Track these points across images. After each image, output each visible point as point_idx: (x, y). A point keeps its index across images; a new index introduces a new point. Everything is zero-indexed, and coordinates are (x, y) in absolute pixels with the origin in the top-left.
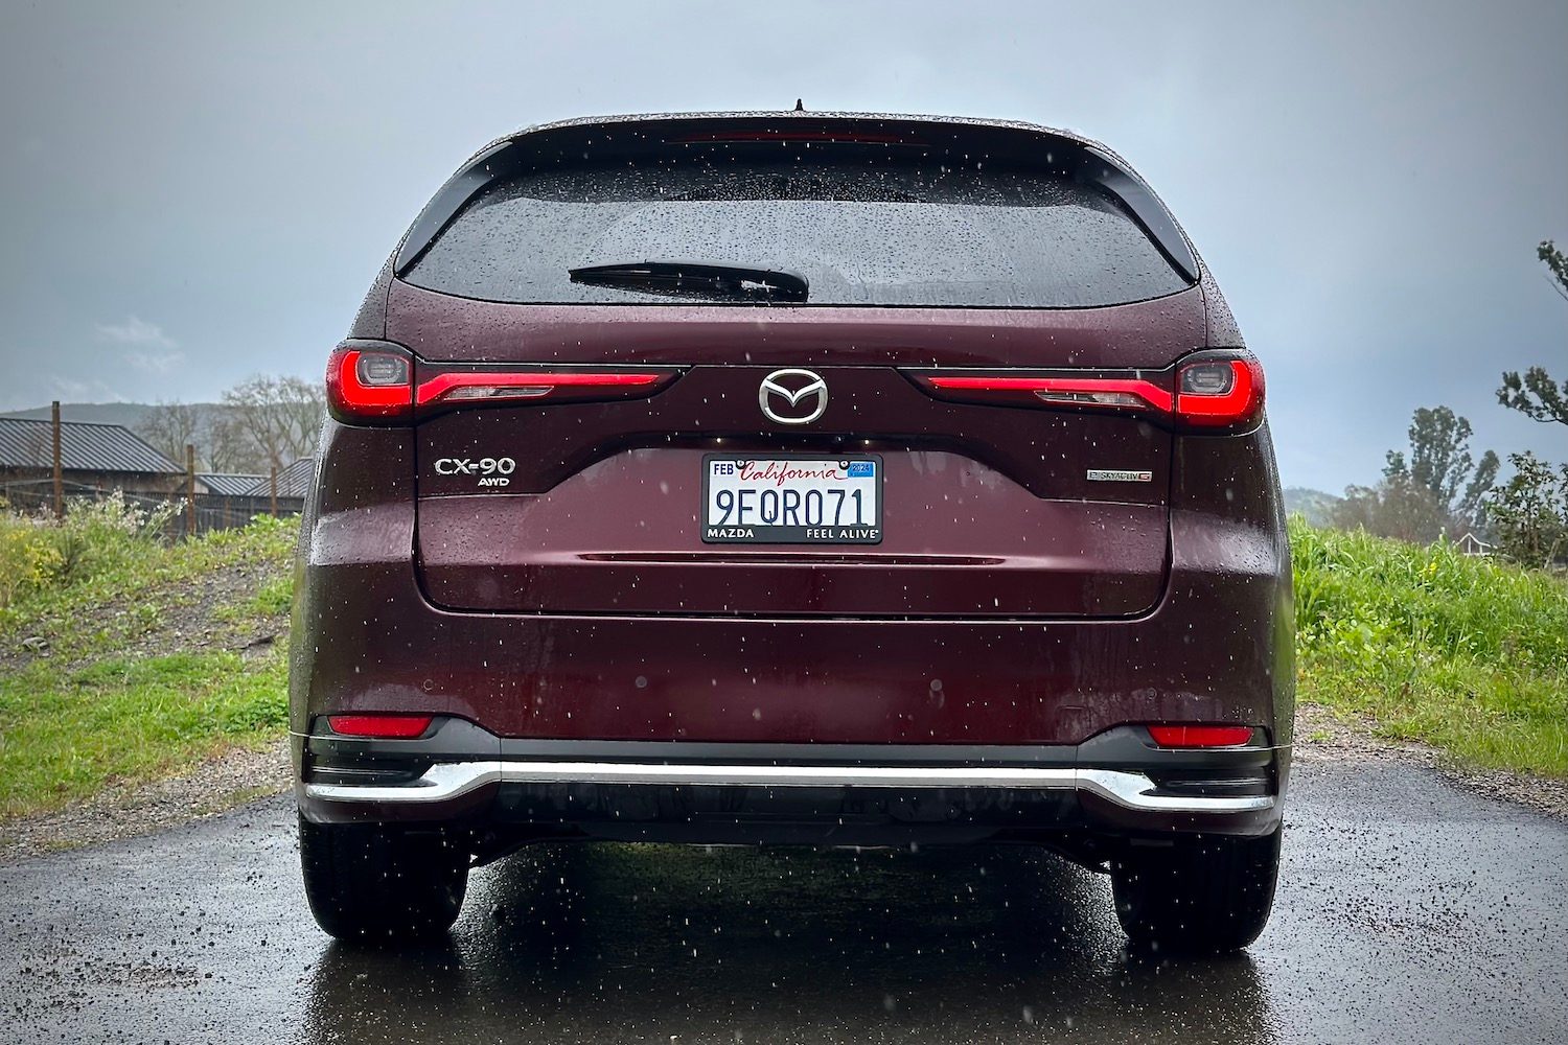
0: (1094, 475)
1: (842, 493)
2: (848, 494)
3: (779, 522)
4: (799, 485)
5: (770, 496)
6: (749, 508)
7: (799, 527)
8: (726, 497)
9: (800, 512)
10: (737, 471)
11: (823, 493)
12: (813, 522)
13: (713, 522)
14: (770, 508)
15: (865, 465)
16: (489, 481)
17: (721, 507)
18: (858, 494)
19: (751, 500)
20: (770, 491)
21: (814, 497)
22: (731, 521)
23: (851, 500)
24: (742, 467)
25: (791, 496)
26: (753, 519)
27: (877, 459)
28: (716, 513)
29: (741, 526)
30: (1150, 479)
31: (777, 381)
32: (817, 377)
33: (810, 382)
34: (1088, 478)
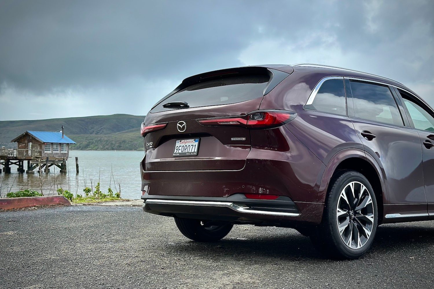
0: (232, 139)
1: (193, 145)
2: (194, 146)
3: (183, 152)
4: (187, 144)
5: (183, 147)
6: (180, 150)
7: (186, 153)
8: (177, 147)
9: (187, 150)
10: (180, 142)
11: (191, 146)
12: (188, 152)
13: (175, 152)
14: (183, 149)
15: (197, 140)
16: (150, 147)
17: (176, 150)
18: (195, 146)
19: (180, 148)
20: (183, 146)
21: (189, 146)
22: (177, 152)
23: (194, 147)
24: (180, 141)
25: (186, 147)
26: (180, 151)
27: (199, 138)
28: (176, 151)
29: (178, 153)
30: (245, 139)
31: (179, 124)
32: (184, 122)
33: (183, 123)
34: (232, 140)
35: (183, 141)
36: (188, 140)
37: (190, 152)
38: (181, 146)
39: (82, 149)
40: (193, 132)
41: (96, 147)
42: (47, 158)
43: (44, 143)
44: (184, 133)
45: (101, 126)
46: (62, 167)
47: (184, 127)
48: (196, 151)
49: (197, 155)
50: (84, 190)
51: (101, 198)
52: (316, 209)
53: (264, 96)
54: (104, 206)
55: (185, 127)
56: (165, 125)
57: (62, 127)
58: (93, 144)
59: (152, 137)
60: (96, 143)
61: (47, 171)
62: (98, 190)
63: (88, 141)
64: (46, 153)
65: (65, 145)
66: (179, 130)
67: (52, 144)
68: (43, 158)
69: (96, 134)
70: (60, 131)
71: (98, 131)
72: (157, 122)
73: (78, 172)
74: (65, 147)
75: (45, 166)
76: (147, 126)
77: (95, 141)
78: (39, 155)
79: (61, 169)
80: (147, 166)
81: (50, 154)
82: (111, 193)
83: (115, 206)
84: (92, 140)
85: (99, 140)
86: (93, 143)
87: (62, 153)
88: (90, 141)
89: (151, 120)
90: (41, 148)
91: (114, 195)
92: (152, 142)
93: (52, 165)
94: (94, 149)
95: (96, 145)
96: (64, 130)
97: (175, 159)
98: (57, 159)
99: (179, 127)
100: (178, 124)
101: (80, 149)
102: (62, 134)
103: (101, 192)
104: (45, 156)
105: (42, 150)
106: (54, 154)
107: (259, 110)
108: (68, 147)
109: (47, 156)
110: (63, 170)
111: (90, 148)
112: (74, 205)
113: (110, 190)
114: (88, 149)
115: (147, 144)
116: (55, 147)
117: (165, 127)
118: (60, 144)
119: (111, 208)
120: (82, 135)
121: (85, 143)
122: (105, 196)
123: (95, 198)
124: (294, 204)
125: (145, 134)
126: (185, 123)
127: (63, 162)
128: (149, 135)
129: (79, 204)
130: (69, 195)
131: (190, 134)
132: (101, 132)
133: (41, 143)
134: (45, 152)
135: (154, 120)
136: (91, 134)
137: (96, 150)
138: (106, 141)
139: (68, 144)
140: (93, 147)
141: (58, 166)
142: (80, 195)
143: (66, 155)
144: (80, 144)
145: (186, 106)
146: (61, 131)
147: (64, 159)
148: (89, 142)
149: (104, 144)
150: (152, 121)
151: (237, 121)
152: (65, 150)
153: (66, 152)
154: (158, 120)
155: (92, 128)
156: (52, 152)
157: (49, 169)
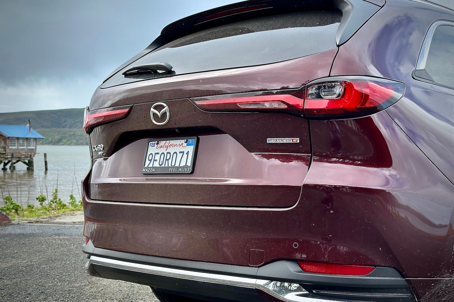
0: (271, 141)
1: (183, 152)
2: (185, 153)
3: (163, 166)
4: (171, 150)
5: (163, 156)
6: (156, 160)
7: (168, 167)
8: (151, 156)
9: (170, 161)
10: (156, 145)
11: (178, 153)
12: (173, 165)
13: (146, 166)
14: (162, 160)
15: (193, 140)
16: (100, 153)
17: (149, 160)
18: (188, 153)
19: (157, 157)
20: (163, 153)
21: (175, 155)
22: (151, 166)
23: (185, 156)
24: (158, 144)
25: (169, 155)
26: (156, 164)
27: (196, 138)
28: (147, 162)
29: (153, 167)
30: (298, 142)
31: (155, 108)
32: (165, 105)
33: (164, 107)
34: (268, 142)
35: (162, 143)
36: (173, 142)
37: (177, 165)
38: (158, 153)
39: (54, 144)
40: (183, 125)
41: (69, 142)
42: (12, 154)
43: (9, 138)
44: (165, 127)
45: (75, 120)
46: (29, 164)
47: (164, 114)
48: (189, 164)
49: (192, 173)
50: (37, 199)
51: (59, 208)
52: (449, 292)
53: (339, 46)
54: (57, 223)
55: (168, 114)
56: (127, 110)
57: (29, 121)
58: (66, 139)
59: (104, 135)
60: (69, 138)
61: (13, 168)
62: (55, 198)
63: (60, 136)
64: (11, 149)
65: (32, 140)
66: (154, 122)
67: (18, 138)
68: (8, 154)
69: (69, 128)
70: (26, 125)
71: (72, 125)
72: (114, 106)
73: (46, 169)
74: (32, 142)
75: (10, 163)
76: (95, 113)
77: (68, 136)
78: (3, 151)
79: (27, 166)
80: (94, 190)
81: (15, 149)
82: (74, 200)
83: (71, 224)
84: (65, 134)
85: (72, 135)
86: (65, 137)
87: (29, 149)
88: (63, 135)
89: (103, 101)
90: (5, 143)
91: (77, 203)
92: (102, 145)
93: (18, 161)
94: (67, 143)
95: (69, 140)
96: (31, 123)
97: (147, 180)
98: (23, 155)
99: (155, 114)
100: (152, 109)
101: (52, 143)
102: (29, 128)
103: (60, 200)
104: (10, 152)
105: (6, 144)
106: (20, 149)
107: (329, 76)
108: (36, 142)
109: (12, 152)
110: (30, 168)
111: (63, 143)
112: (15, 223)
113: (72, 197)
114: (61, 144)
115: (94, 148)
116: (21, 141)
117: (127, 115)
118: (27, 139)
119: (65, 228)
120: (54, 129)
121: (57, 137)
122: (65, 205)
123: (50, 210)
124: (405, 283)
125: (90, 129)
126: (166, 108)
127: (30, 158)
128: (98, 130)
129: (23, 222)
130: (14, 206)
131: (177, 130)
132: (75, 125)
133: (5, 137)
134: (10, 147)
135: (108, 100)
136: (64, 127)
137: (69, 145)
138: (79, 135)
139: (35, 139)
140: (66, 142)
141: (25, 163)
142: (32, 206)
143: (33, 151)
144: (52, 139)
145: (169, 72)
146: (28, 125)
147: (31, 156)
148: (62, 137)
149: (78, 139)
150: (103, 103)
151: (279, 101)
152: (32, 145)
153: (33, 148)
154: (115, 101)
155: (65, 122)
156: (18, 147)
157: (14, 167)
